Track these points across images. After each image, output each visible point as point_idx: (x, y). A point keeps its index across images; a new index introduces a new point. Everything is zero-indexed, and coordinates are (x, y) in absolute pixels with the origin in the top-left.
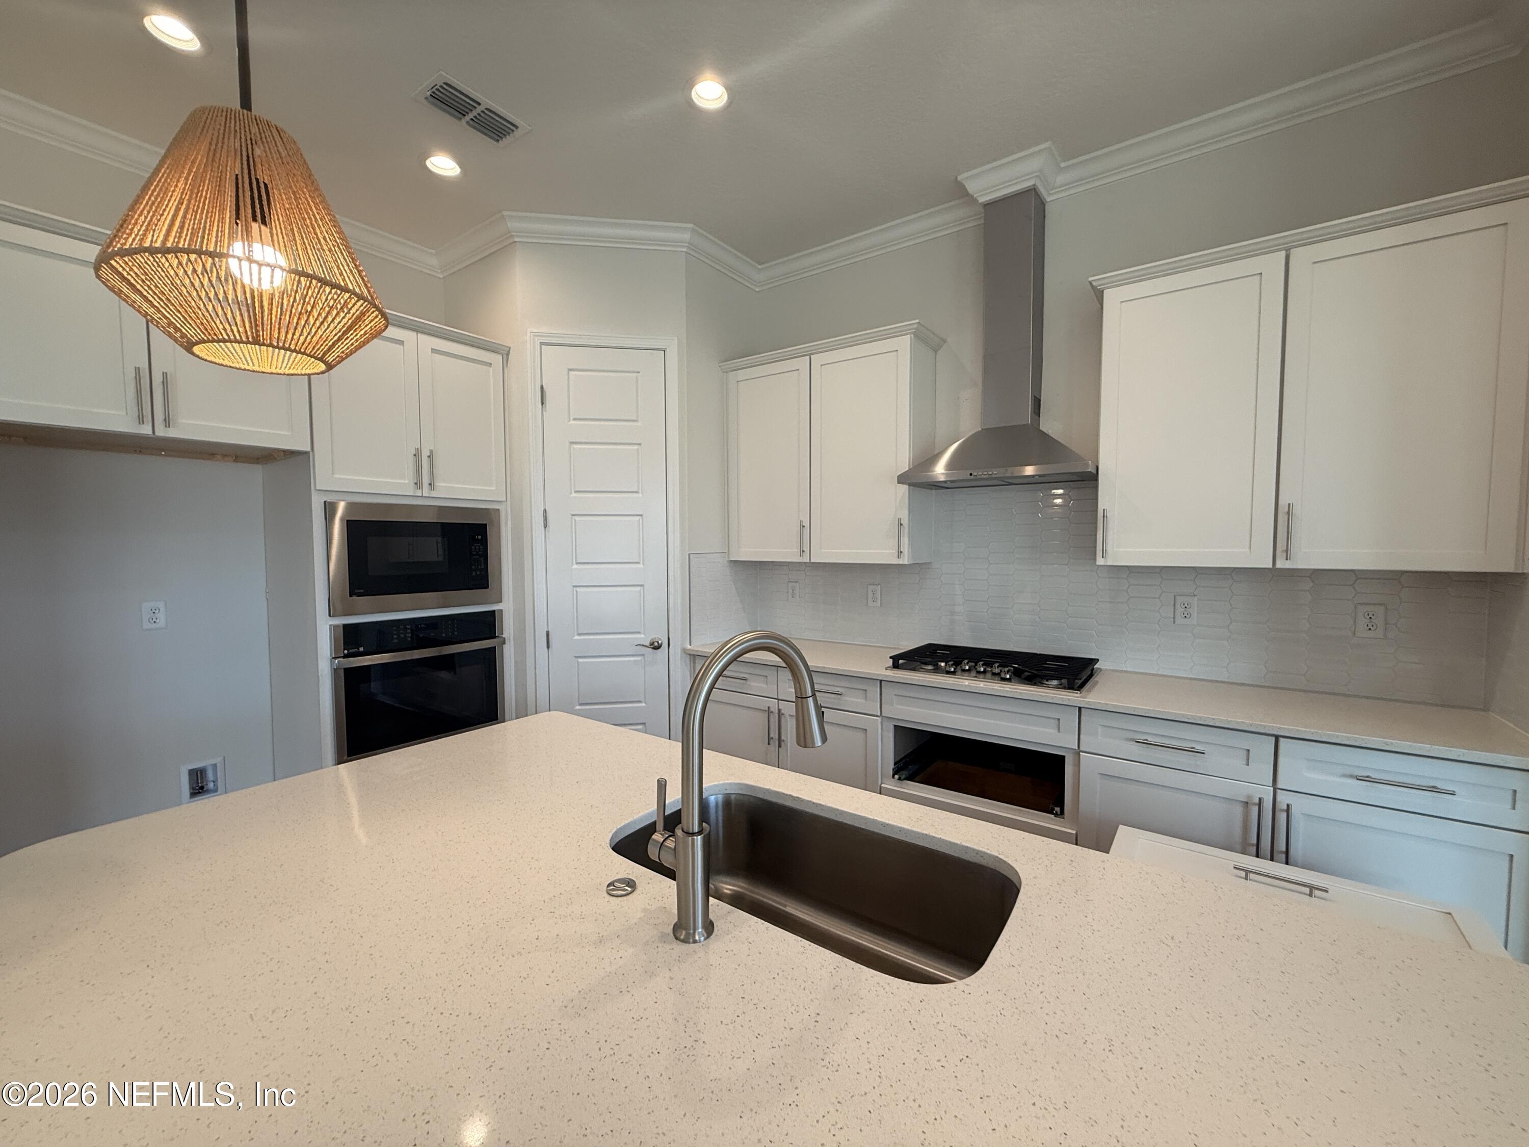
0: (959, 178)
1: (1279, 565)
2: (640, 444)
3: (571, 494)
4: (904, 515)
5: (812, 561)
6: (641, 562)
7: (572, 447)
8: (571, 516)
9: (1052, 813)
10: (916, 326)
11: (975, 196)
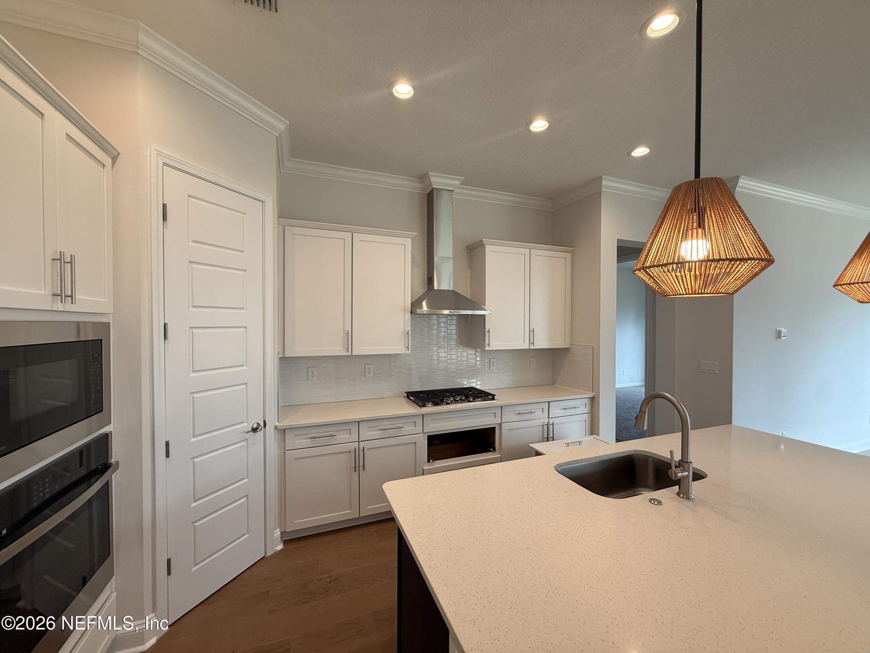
0: (429, 173)
1: (531, 348)
2: (245, 271)
3: (189, 309)
4: (409, 328)
5: (353, 354)
6: (245, 365)
7: (190, 266)
8: (188, 328)
9: (491, 452)
10: (414, 235)
11: (432, 183)
